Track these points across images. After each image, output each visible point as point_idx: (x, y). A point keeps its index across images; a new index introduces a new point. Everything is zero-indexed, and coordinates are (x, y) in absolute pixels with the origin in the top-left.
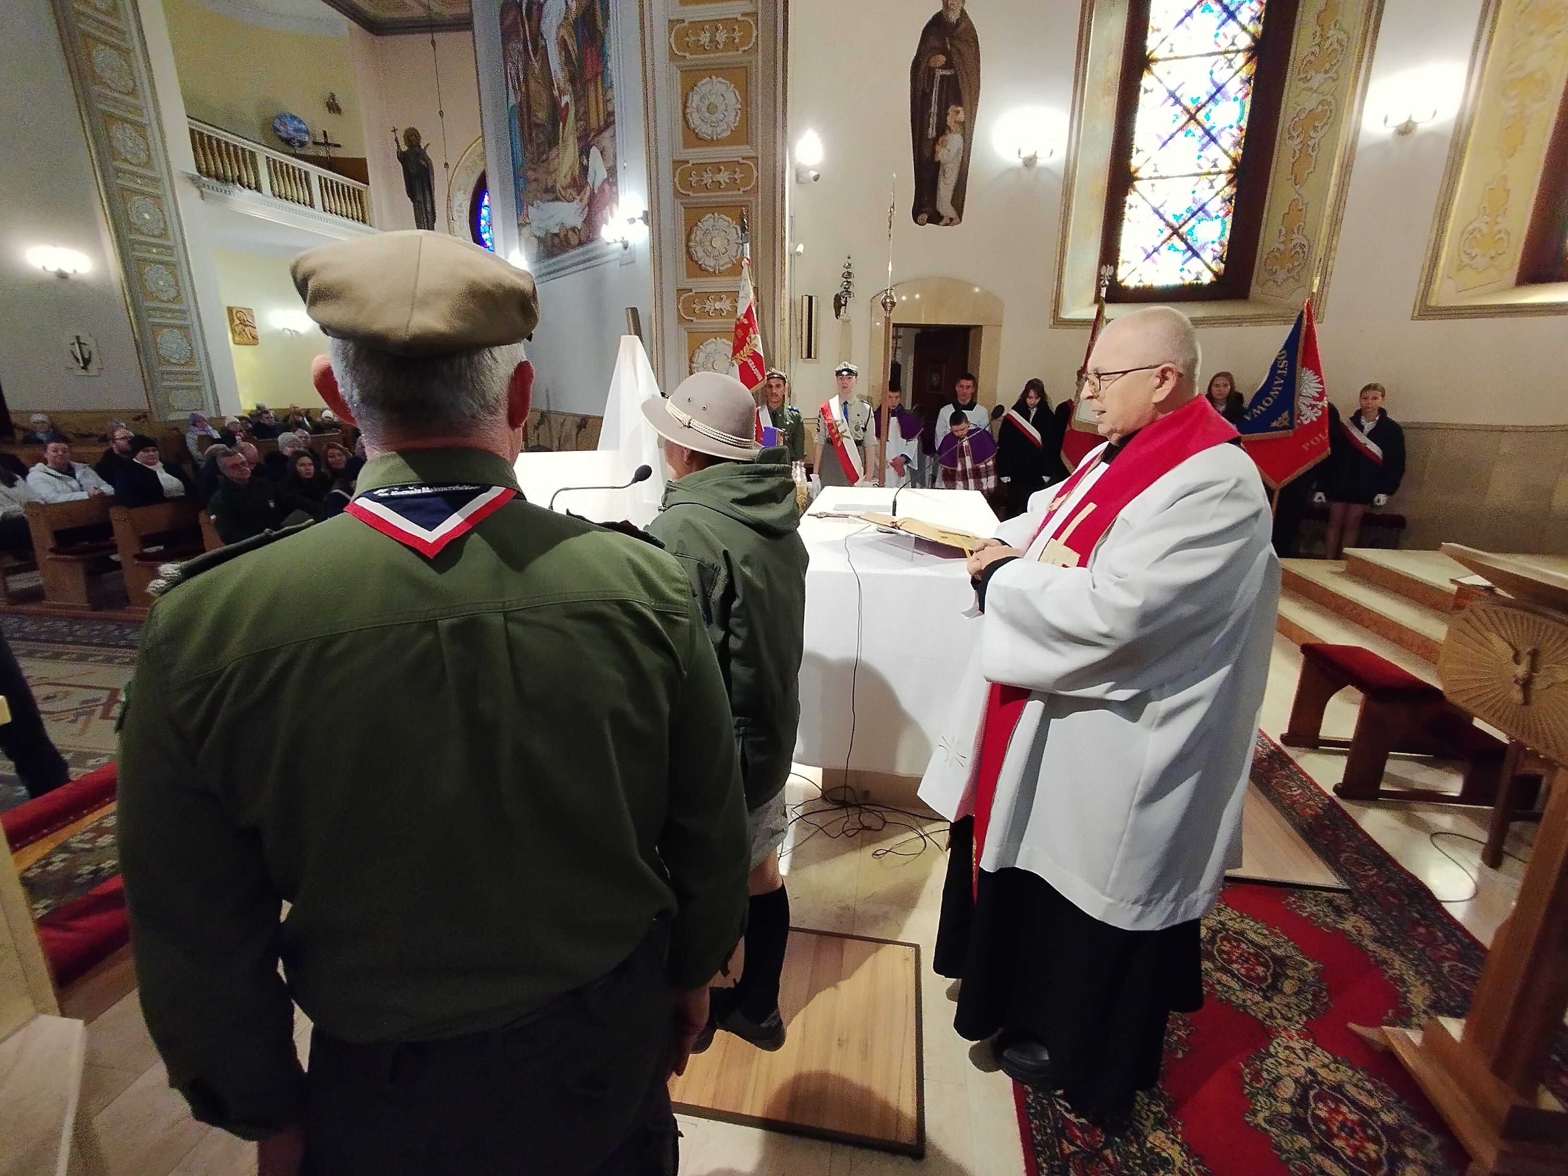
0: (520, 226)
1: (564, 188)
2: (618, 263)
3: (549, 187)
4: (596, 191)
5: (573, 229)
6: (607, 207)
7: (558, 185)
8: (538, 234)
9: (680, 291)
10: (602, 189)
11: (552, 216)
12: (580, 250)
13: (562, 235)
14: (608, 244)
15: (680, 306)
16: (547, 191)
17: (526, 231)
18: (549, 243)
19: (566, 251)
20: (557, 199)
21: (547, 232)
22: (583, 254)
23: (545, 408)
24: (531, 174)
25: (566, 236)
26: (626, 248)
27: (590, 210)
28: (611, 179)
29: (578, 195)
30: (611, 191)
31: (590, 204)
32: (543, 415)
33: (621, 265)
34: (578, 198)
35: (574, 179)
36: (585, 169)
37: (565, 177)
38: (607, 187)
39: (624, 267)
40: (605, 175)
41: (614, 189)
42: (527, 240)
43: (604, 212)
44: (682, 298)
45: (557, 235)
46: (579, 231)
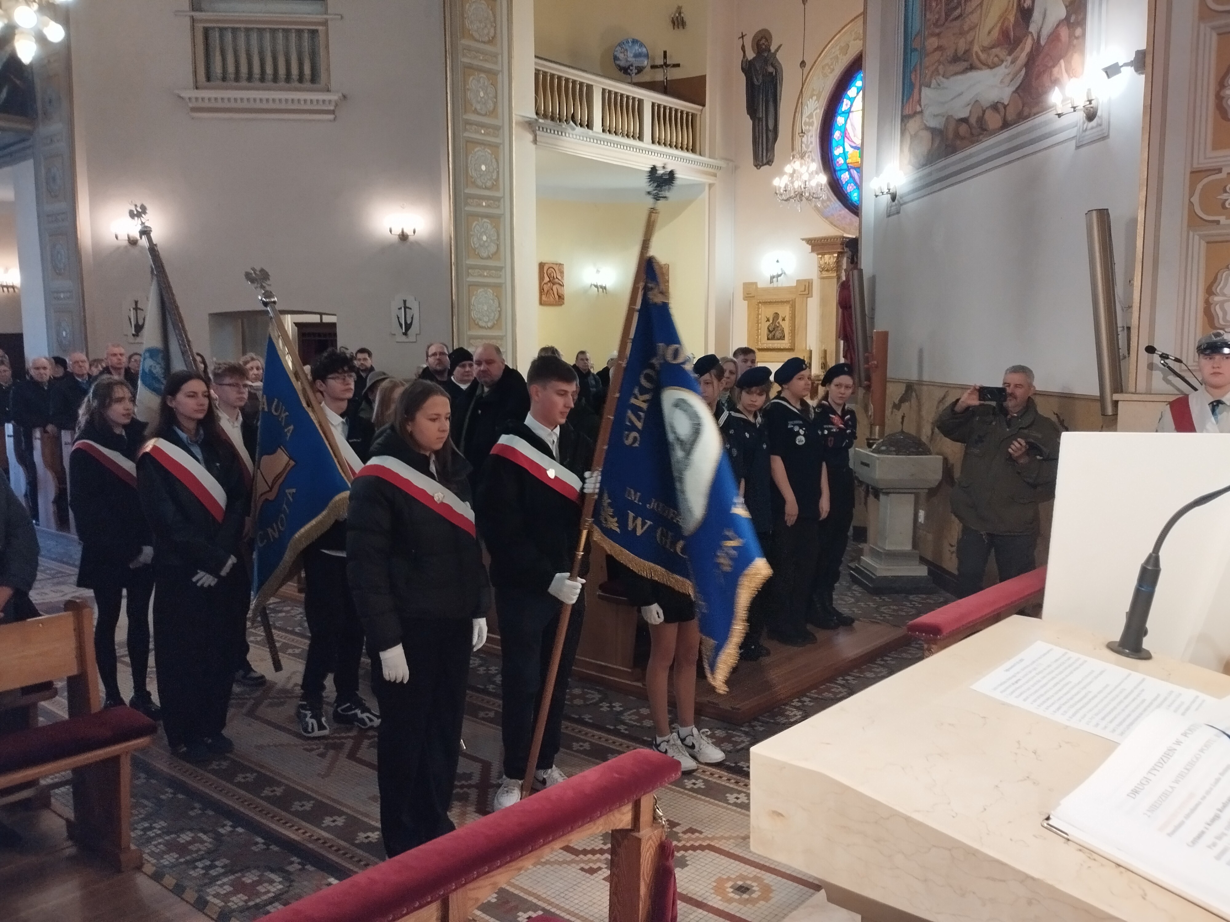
0: (905, 118)
1: (985, 49)
2: (1073, 143)
3: (960, 53)
4: (1043, 42)
5: (995, 107)
6: (1062, 62)
7: (976, 48)
8: (933, 123)
9: (1197, 174)
10: (1054, 36)
11: (961, 94)
12: (1005, 134)
13: (973, 121)
14: (1059, 115)
15: (1195, 199)
16: (956, 59)
17: (913, 125)
18: (951, 135)
19: (978, 141)
20: (972, 68)
21: (949, 118)
22: (1010, 139)
23: (914, 377)
24: (933, 42)
25: (981, 120)
26: (1091, 116)
27: (1026, 73)
28: (1073, 19)
29: (1010, 54)
30: (1072, 36)
31: (1030, 62)
32: (910, 387)
33: (1078, 147)
34: (1009, 59)
35: (1005, 33)
36: (1026, 14)
37: (989, 33)
38: (1064, 33)
39: (1083, 150)
40: (1062, 13)
41: (1078, 31)
42: (914, 137)
43: (1055, 70)
44: (1200, 186)
45: (964, 120)
46: (1005, 107)
